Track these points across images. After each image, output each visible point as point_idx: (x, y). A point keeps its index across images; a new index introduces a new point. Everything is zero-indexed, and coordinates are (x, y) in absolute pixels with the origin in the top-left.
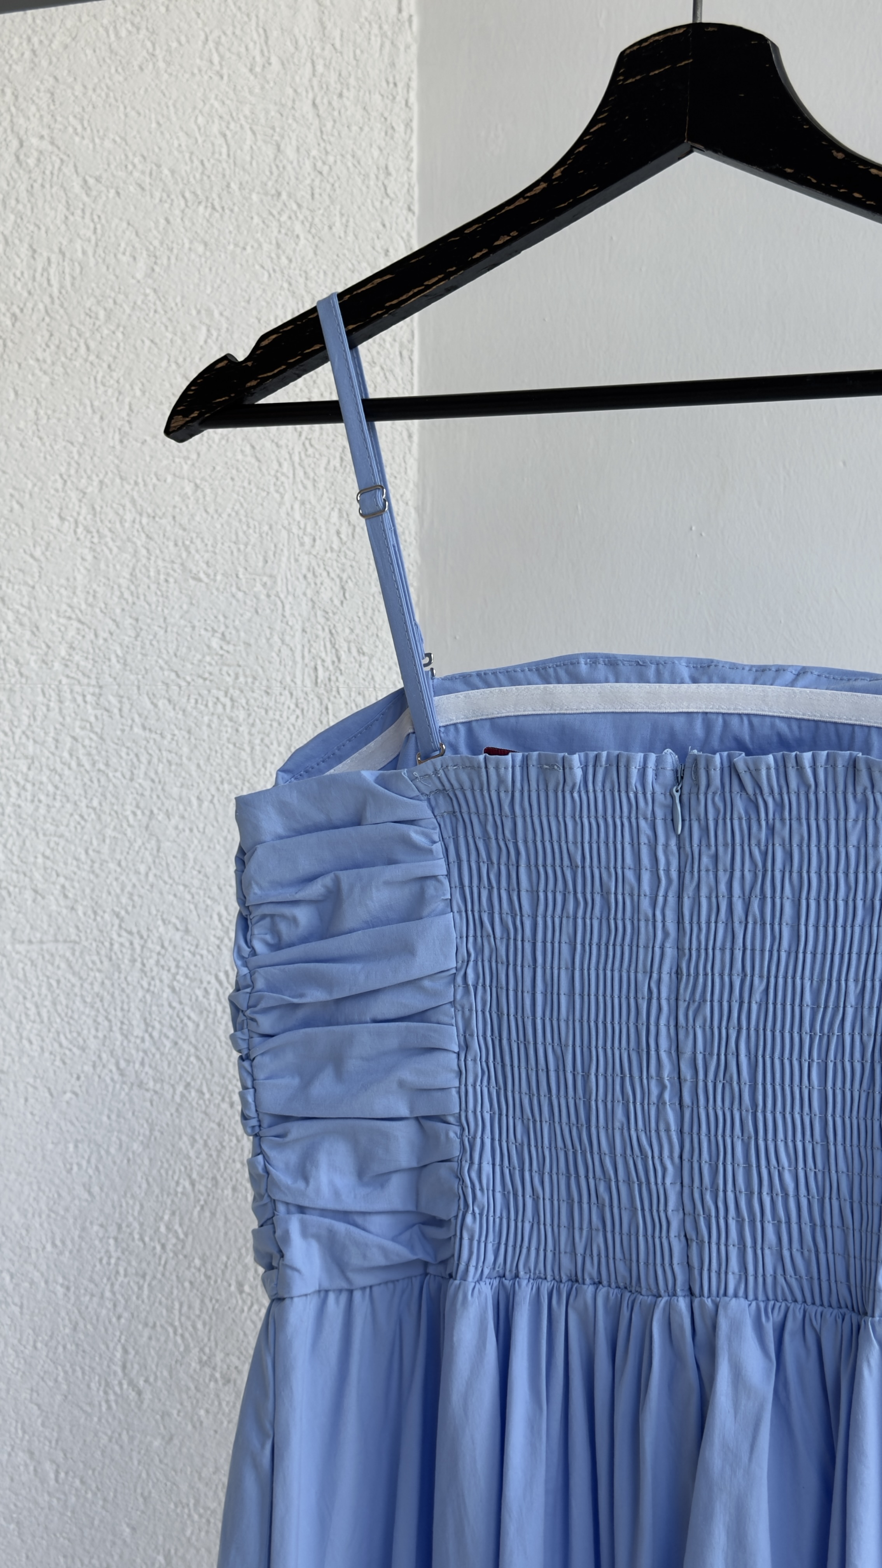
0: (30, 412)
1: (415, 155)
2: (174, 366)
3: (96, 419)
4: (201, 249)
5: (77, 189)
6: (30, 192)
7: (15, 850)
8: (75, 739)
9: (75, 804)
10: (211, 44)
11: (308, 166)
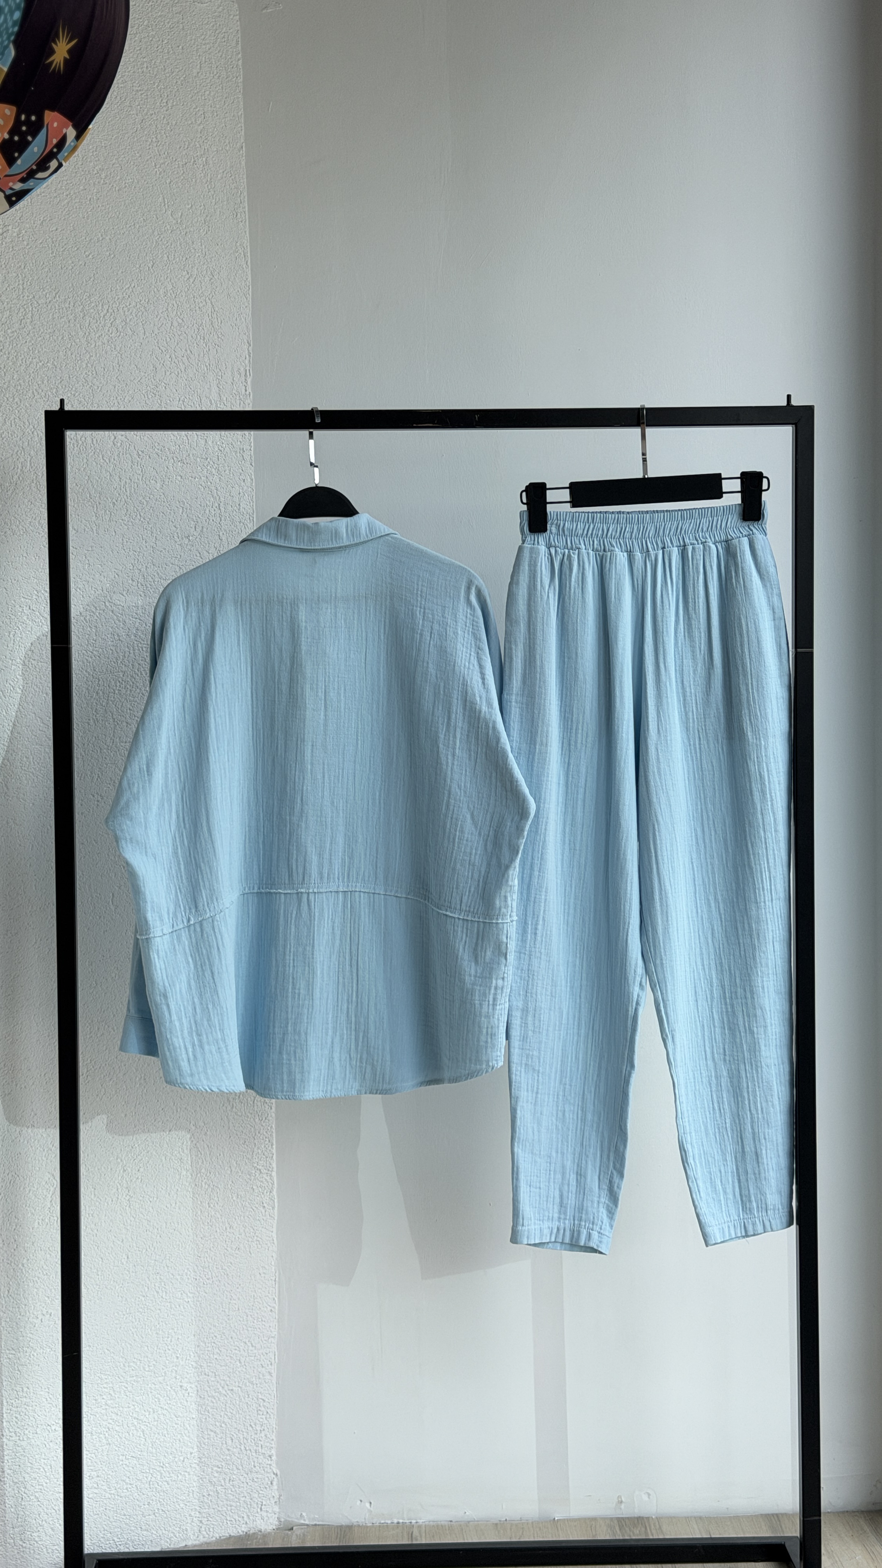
0: (121, 540)
1: (252, 444)
2: (171, 523)
3: (144, 543)
4: (179, 478)
5: (136, 456)
6: (118, 455)
7: (119, 707)
8: (139, 664)
9: (140, 689)
10: (181, 402)
11: (216, 449)
